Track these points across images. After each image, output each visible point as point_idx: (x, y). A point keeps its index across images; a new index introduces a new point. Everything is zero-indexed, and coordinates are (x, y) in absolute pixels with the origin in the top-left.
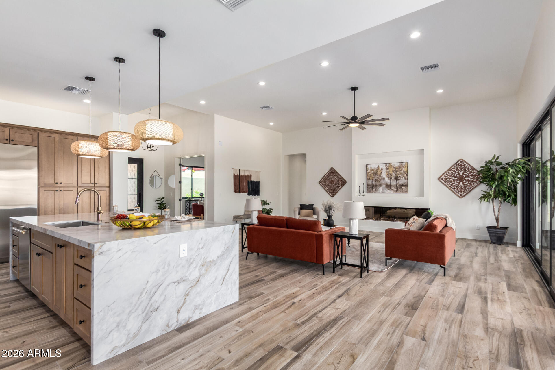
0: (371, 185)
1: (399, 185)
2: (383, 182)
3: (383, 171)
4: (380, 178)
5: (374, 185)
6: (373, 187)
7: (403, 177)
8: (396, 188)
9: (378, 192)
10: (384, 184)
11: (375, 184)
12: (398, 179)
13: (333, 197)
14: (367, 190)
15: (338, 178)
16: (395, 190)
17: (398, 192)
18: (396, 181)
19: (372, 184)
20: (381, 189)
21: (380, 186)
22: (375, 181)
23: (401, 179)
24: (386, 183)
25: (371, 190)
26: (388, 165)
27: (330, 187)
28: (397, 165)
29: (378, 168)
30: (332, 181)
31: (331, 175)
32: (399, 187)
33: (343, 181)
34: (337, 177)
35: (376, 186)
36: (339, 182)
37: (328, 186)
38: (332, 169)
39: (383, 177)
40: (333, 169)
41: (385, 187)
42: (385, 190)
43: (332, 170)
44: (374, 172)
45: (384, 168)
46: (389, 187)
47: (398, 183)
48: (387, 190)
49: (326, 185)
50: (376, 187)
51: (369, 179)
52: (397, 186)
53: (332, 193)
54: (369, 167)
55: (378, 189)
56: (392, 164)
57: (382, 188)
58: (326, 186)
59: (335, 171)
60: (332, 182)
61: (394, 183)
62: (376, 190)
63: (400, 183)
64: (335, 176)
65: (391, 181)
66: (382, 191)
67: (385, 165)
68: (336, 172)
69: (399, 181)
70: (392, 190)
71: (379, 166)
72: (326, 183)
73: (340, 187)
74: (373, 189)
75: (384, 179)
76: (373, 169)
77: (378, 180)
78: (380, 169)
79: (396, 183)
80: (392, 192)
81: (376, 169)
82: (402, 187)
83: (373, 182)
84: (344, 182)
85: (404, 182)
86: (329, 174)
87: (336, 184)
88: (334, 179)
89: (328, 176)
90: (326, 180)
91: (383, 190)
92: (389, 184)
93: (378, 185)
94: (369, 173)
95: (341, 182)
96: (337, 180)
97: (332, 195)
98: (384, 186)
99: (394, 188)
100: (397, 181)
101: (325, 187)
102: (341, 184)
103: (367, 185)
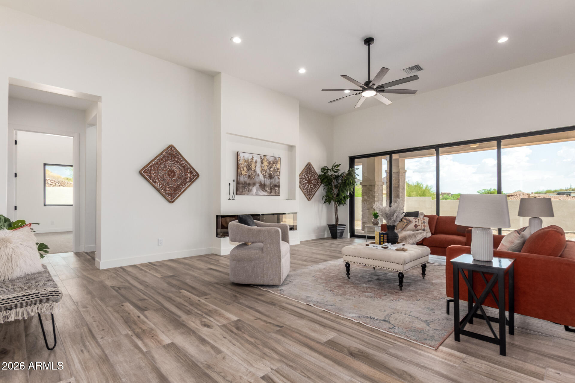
0: (242, 184)
1: (273, 185)
2: (257, 179)
3: (257, 164)
4: (254, 174)
5: (246, 184)
6: (245, 186)
7: (276, 176)
8: (270, 188)
9: (251, 193)
10: (258, 183)
11: (248, 182)
12: (272, 178)
13: (173, 202)
14: (237, 190)
15: (184, 167)
16: (269, 191)
17: (272, 194)
18: (269, 179)
19: (245, 182)
20: (254, 190)
21: (253, 185)
22: (249, 178)
23: (275, 177)
24: (260, 182)
25: (243, 191)
26: (262, 157)
27: (168, 184)
28: (271, 159)
29: (252, 159)
30: (172, 171)
31: (169, 160)
32: (272, 188)
33: (192, 173)
34: (181, 165)
35: (249, 184)
36: (185, 174)
37: (164, 180)
38: (171, 147)
39: (257, 174)
40: (175, 148)
41: (258, 187)
42: (259, 190)
43: (171, 149)
44: (247, 165)
45: (259, 160)
46: (263, 186)
47: (272, 183)
48: (261, 191)
49: (158, 179)
50: (249, 186)
51: (241, 173)
52: (271, 186)
53: (171, 194)
54: (241, 155)
55: (251, 189)
56: (267, 157)
57: (256, 188)
58: (157, 181)
59: (178, 154)
60: (172, 173)
61: (268, 182)
62: (250, 191)
63: (274, 183)
64: (177, 162)
65: (265, 179)
66: (256, 193)
67: (259, 156)
68: (181, 155)
69: (273, 180)
70: (266, 191)
71: (253, 157)
72: (157, 173)
73: (188, 184)
74: (246, 190)
75: (258, 175)
76: (247, 159)
77: (252, 176)
78: (254, 161)
79: (270, 183)
80: (266, 193)
81: (250, 160)
82: (276, 188)
83: (246, 179)
84: (195, 175)
85: (277, 182)
86: (164, 156)
87: (180, 178)
88: (176, 167)
89: (162, 160)
90: (158, 167)
91: (257, 190)
92: (263, 183)
93: (251, 184)
94: (241, 165)
95: (189, 175)
96: (181, 169)
97: (172, 199)
98: (258, 185)
99: (268, 189)
100: (271, 180)
101: (155, 182)
102: (190, 178)
103: (238, 183)
